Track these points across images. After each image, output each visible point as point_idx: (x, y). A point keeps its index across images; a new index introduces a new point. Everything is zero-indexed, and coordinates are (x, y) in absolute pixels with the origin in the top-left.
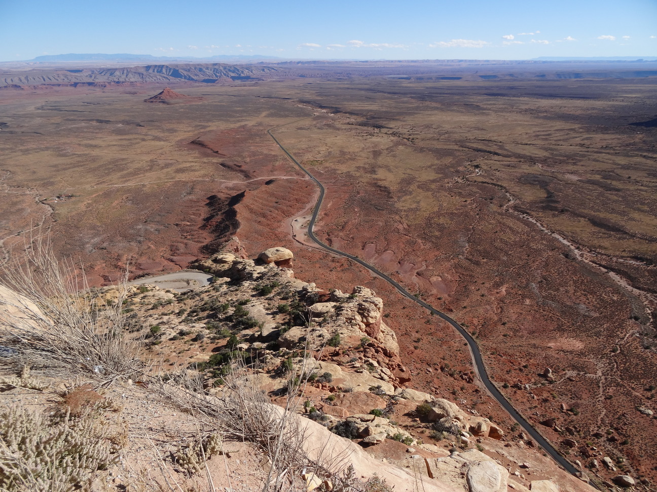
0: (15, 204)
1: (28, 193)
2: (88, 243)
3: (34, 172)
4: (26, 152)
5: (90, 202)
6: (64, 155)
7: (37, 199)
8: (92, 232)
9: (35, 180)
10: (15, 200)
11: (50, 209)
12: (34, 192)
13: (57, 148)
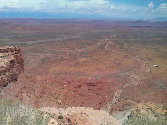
0: (139, 65)
1: (144, 62)
2: (159, 85)
3: (148, 56)
4: (147, 48)
5: (163, 70)
6: (159, 52)
7: (146, 65)
8: (161, 81)
9: (147, 58)
10: (139, 63)
11: (149, 69)
12: (146, 62)
13: (157, 49)
